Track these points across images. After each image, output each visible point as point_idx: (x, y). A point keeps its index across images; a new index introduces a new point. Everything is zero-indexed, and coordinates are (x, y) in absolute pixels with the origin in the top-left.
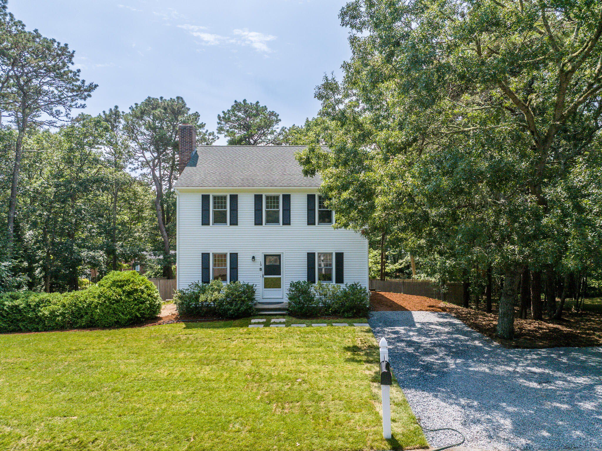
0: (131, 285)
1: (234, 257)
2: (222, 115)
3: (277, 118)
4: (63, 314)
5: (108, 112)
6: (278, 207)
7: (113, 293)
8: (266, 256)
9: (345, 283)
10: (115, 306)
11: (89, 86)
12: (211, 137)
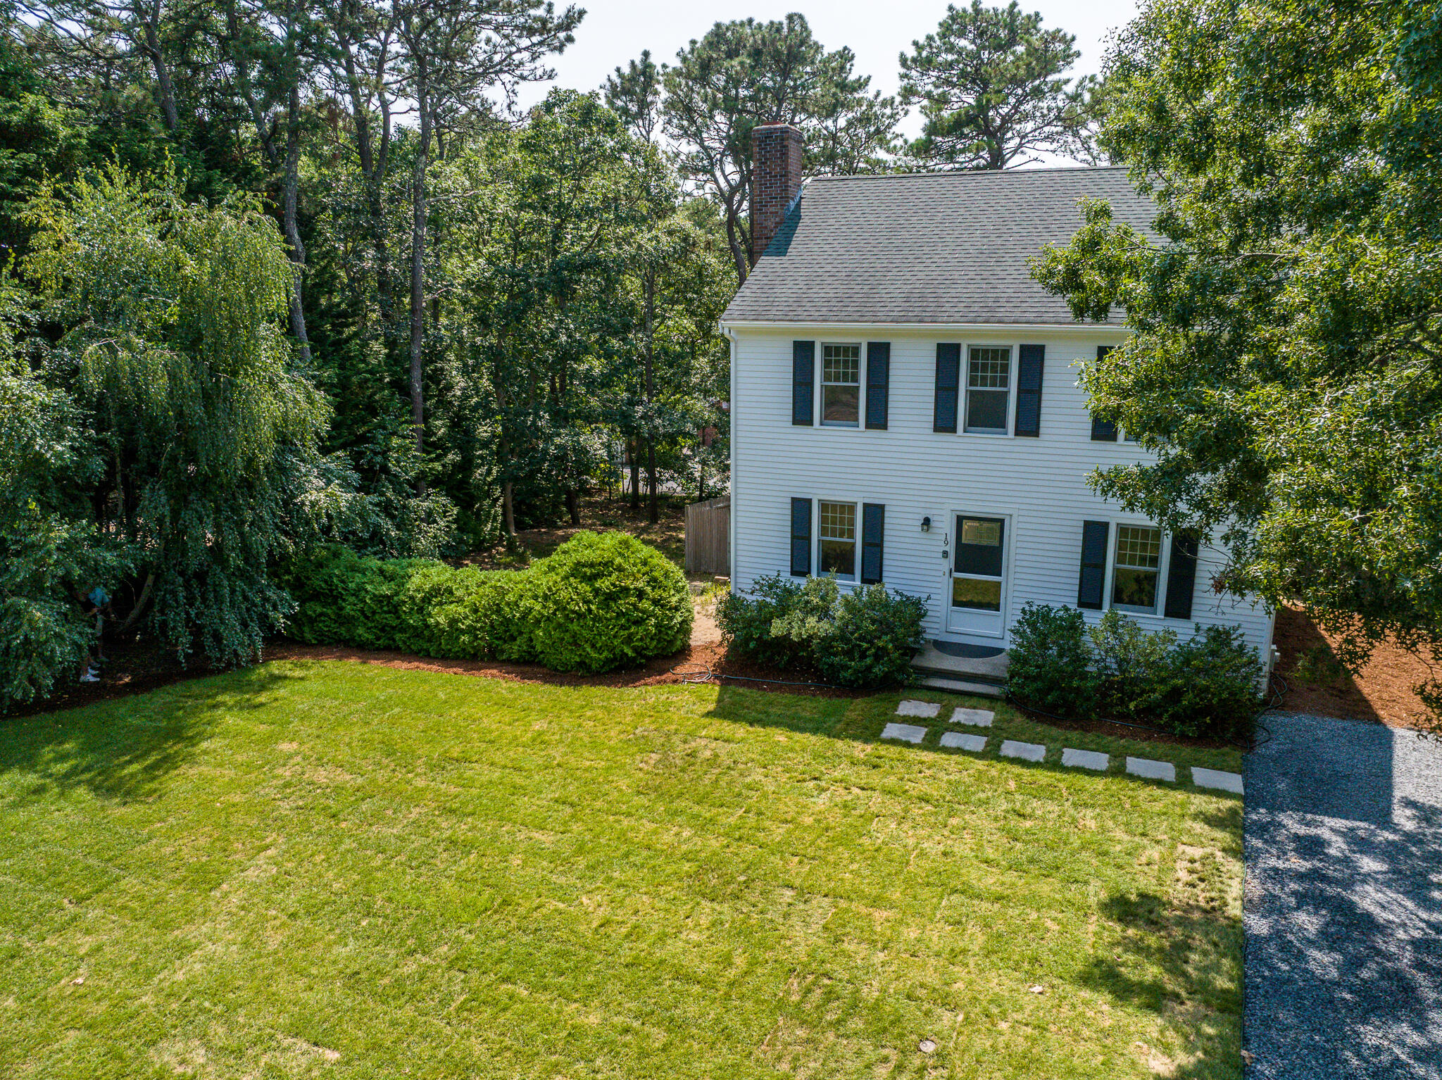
0: (614, 576)
1: (875, 514)
2: (911, 52)
3: (1069, 47)
4: (471, 630)
5: (626, 70)
6: (1004, 382)
7: (574, 594)
8: (960, 520)
9: (1195, 620)
10: (574, 627)
11: (567, 17)
12: (888, 111)
